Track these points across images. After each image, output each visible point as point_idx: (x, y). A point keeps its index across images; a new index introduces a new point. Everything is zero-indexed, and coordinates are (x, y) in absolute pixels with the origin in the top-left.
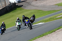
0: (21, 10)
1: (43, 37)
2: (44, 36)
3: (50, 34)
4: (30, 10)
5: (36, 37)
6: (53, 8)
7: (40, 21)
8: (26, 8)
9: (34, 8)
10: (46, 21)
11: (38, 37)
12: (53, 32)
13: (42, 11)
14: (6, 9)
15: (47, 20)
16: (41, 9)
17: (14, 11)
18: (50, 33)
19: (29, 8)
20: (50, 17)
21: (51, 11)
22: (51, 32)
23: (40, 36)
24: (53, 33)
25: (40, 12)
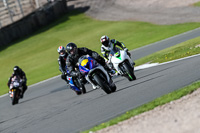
0: (83, 21)
2: (158, 108)
4: (112, 22)
5: (132, 110)
6: (185, 15)
7: (143, 58)
9: (126, 15)
10: (162, 58)
13: (152, 25)
14: (36, 18)
15: (168, 55)
16: (147, 18)
17: (61, 25)
20: (178, 46)
21: (179, 24)
22: (180, 93)
23: (145, 106)
24: (188, 96)
25: (146, 28)
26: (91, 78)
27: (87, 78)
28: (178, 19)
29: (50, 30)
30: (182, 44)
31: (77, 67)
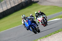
4: (46, 6)
9: (50, 4)
23: (56, 32)
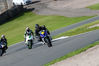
0: (31, 15)
1: (67, 59)
2: (69, 58)
3: (77, 54)
4: (46, 16)
5: (56, 59)
6: (82, 12)
7: (61, 34)
8: (40, 14)
9: (52, 13)
10: (70, 34)
11: (58, 60)
12: (82, 51)
13: (65, 18)
14: (8, 14)
15: (74, 33)
16: (63, 14)
17: (20, 17)
18: (77, 52)
19: (44, 12)
22: (79, 51)
23: (62, 57)
24: (83, 53)
25: (62, 19)
26: (44, 39)
27: (43, 39)
28: (78, 15)
29: (15, 20)
30: (80, 27)
31: (40, 35)
